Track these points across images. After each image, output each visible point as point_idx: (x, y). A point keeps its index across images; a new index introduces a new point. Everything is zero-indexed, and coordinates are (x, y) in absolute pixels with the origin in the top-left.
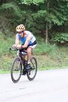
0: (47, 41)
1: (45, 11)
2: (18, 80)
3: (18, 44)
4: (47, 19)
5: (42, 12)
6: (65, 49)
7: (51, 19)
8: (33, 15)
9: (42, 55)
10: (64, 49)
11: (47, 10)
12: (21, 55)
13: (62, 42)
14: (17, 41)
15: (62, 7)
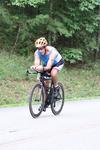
1: (46, 16)
6: (77, 72)
7: (56, 27)
8: (28, 21)
10: (75, 71)
12: (42, 80)
13: (72, 61)
15: (72, 9)
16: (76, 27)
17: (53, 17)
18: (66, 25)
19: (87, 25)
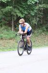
0: (13, 29)
1: (11, 7)
2: (22, 54)
3: (20, 31)
4: (13, 13)
5: (9, 8)
7: (16, 12)
8: (2, 10)
9: (10, 39)
11: (12, 6)
12: (23, 38)
14: (20, 29)
15: (23, 4)
16: (26, 13)
17: (15, 7)
18: (21, 11)
19: (31, 12)
